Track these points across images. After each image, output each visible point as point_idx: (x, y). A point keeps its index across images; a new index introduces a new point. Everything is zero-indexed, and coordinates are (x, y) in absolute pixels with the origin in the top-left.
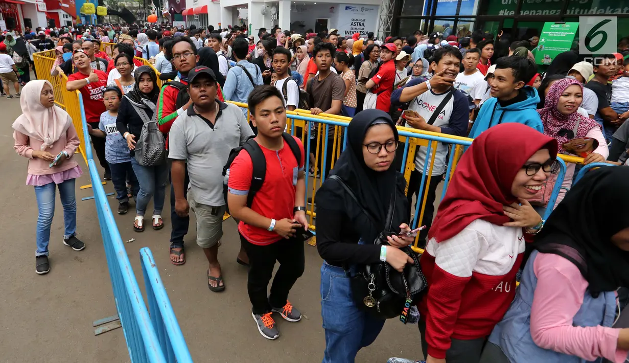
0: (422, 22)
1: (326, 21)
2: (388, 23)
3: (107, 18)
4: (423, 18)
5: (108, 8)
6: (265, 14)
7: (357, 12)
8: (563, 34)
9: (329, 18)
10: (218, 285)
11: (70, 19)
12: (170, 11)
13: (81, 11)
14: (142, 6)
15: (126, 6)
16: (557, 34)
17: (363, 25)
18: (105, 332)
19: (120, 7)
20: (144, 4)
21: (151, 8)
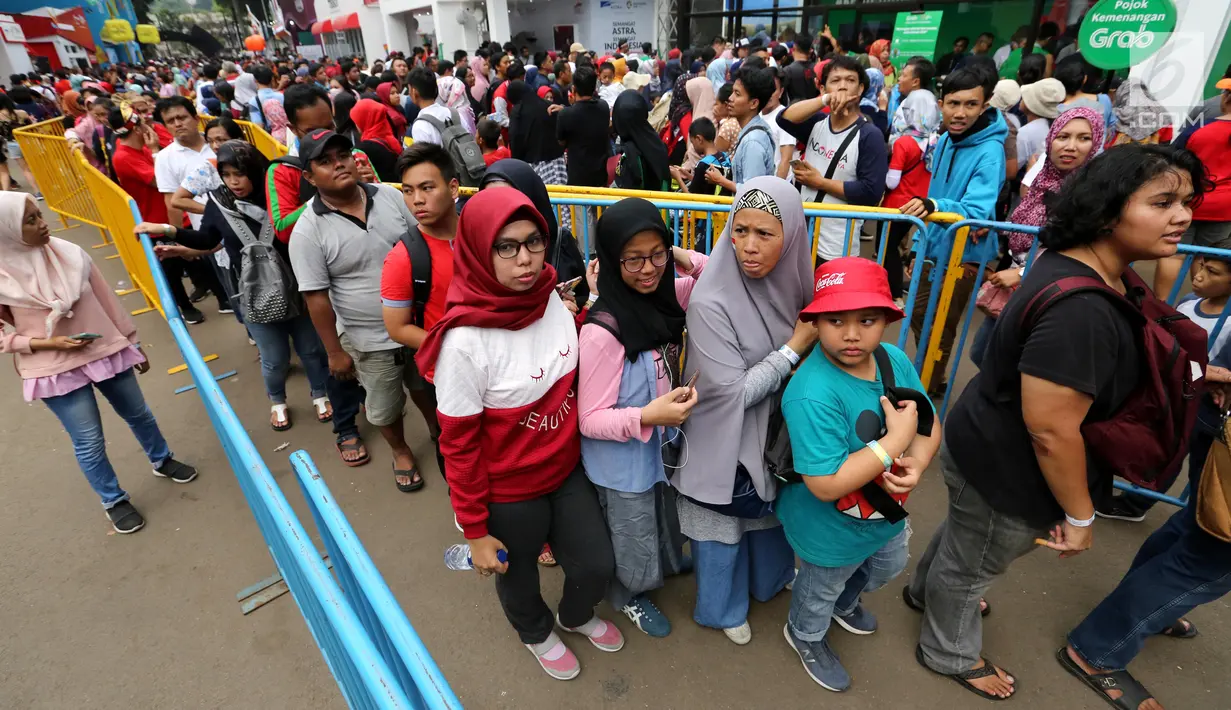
0: (725, 20)
1: (572, 28)
2: (671, 25)
3: (163, 47)
4: (725, 14)
5: (161, 27)
6: (464, 22)
7: (619, 10)
8: (923, 30)
9: (574, 22)
10: (412, 481)
11: (82, 54)
12: (288, 27)
13: (104, 36)
14: (230, 19)
15: (198, 21)
16: (914, 31)
17: (633, 31)
18: (261, 606)
19: (185, 24)
20: (235, 17)
21: (250, 23)
